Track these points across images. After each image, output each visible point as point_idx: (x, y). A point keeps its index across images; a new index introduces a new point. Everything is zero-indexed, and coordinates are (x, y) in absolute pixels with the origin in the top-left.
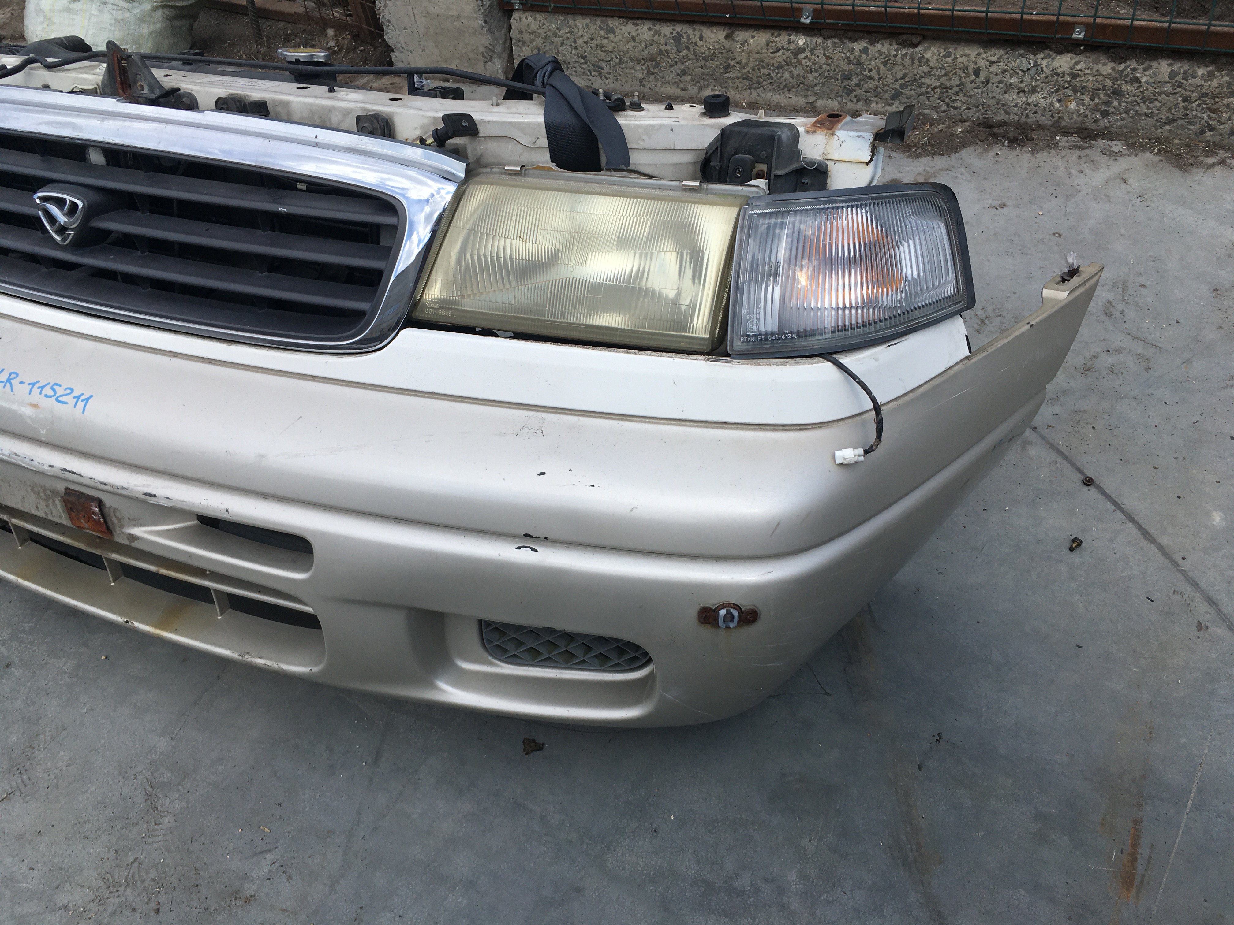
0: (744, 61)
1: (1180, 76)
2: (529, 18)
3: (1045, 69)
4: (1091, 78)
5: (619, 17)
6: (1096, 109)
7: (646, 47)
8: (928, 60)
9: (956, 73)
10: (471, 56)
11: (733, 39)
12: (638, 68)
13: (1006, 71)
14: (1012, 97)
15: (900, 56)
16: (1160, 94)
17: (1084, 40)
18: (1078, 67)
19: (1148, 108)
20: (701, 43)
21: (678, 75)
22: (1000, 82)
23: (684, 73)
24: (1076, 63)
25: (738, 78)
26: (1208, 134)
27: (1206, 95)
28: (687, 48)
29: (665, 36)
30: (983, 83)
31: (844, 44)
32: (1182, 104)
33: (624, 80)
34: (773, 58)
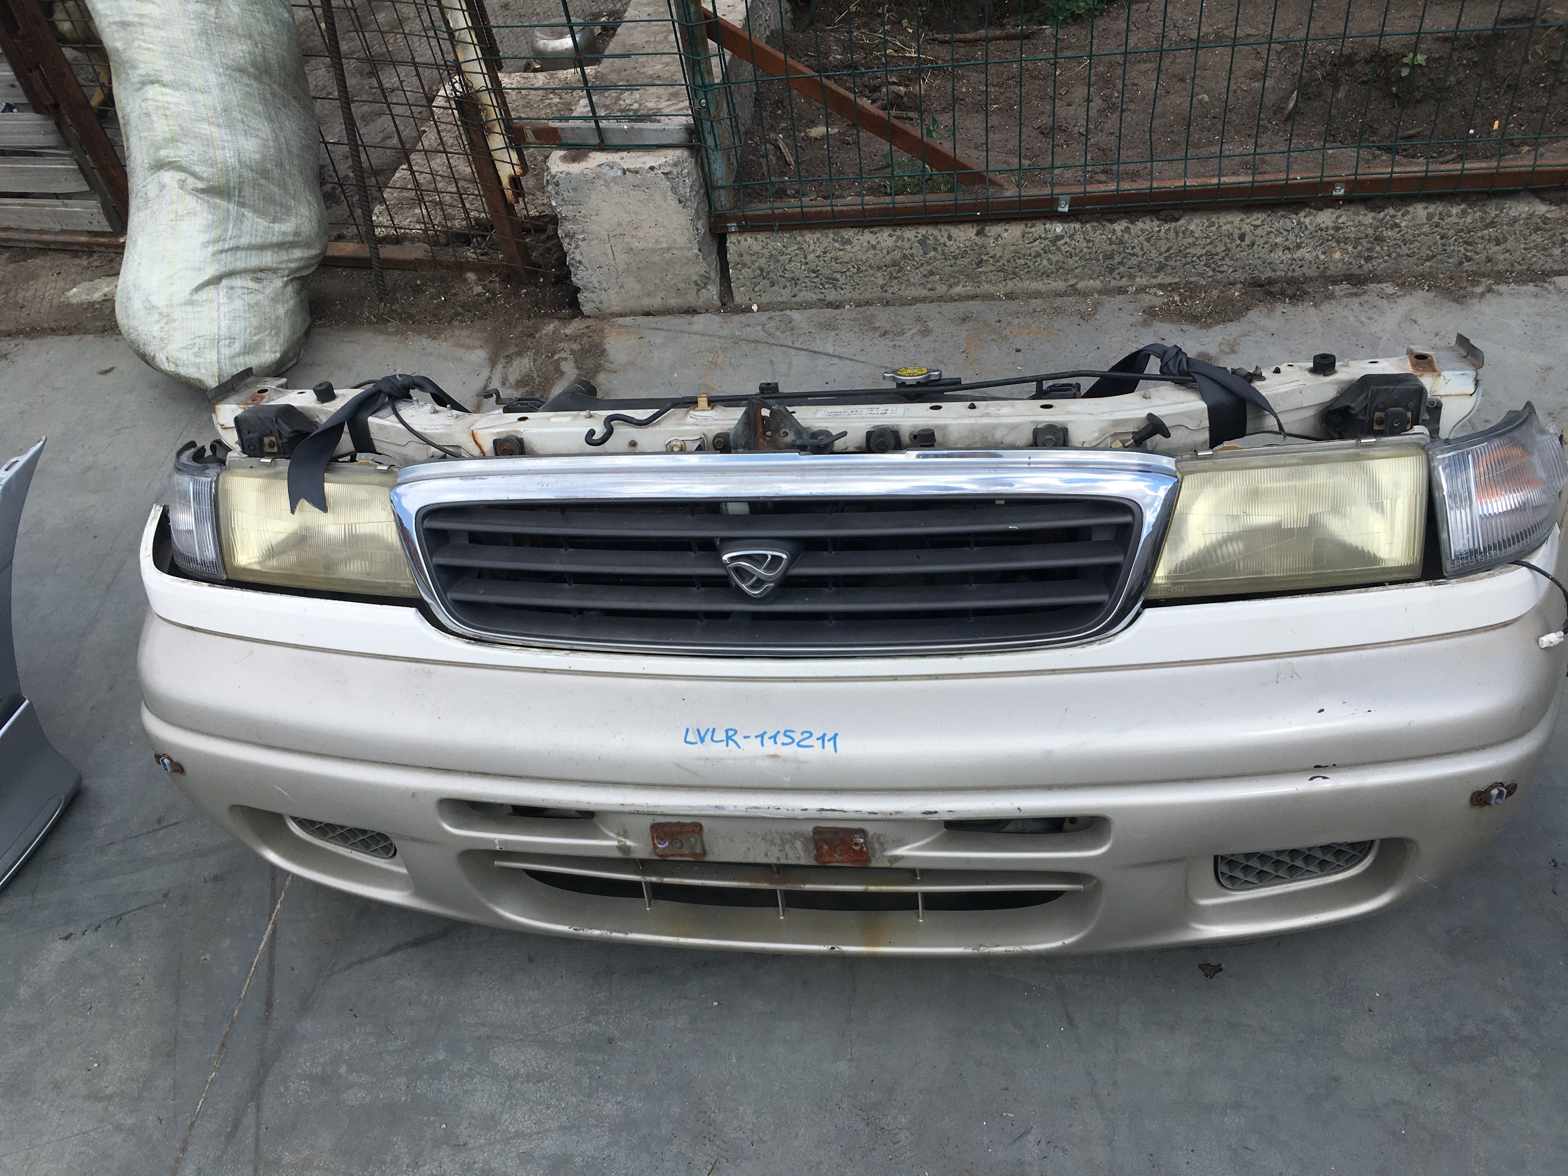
0: (998, 255)
1: (1437, 217)
2: (749, 239)
3: (1309, 227)
4: (1353, 229)
5: (852, 227)
6: (1360, 255)
7: (888, 253)
8: (1192, 232)
9: (1221, 241)
10: (681, 285)
11: (985, 235)
12: (879, 274)
13: (1271, 232)
14: (1278, 255)
15: (1163, 231)
16: (1419, 235)
17: (1344, 196)
18: (1341, 221)
19: (1409, 249)
20: (951, 243)
21: (925, 276)
22: (1266, 243)
23: (932, 273)
24: (1338, 217)
25: (991, 271)
26: (1466, 264)
27: (1462, 230)
28: (935, 249)
29: (909, 240)
30: (1248, 246)
31: (1103, 226)
32: (1440, 242)
33: (862, 289)
34: (1030, 248)
